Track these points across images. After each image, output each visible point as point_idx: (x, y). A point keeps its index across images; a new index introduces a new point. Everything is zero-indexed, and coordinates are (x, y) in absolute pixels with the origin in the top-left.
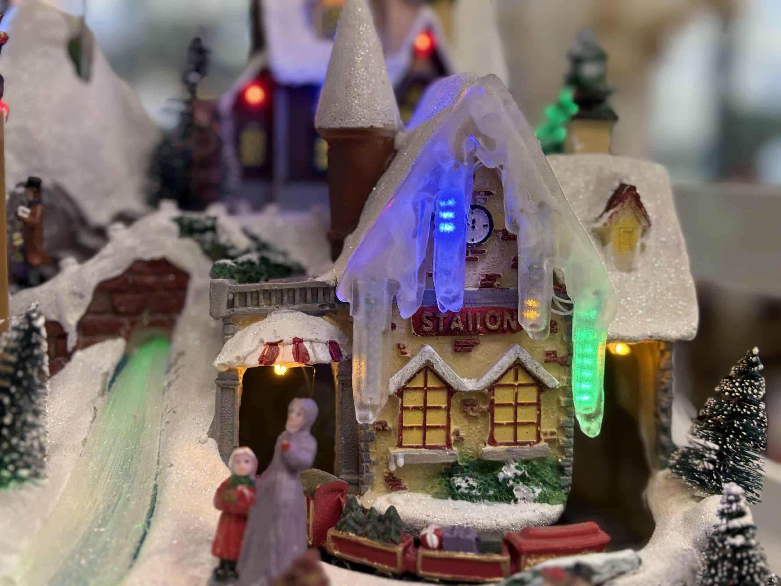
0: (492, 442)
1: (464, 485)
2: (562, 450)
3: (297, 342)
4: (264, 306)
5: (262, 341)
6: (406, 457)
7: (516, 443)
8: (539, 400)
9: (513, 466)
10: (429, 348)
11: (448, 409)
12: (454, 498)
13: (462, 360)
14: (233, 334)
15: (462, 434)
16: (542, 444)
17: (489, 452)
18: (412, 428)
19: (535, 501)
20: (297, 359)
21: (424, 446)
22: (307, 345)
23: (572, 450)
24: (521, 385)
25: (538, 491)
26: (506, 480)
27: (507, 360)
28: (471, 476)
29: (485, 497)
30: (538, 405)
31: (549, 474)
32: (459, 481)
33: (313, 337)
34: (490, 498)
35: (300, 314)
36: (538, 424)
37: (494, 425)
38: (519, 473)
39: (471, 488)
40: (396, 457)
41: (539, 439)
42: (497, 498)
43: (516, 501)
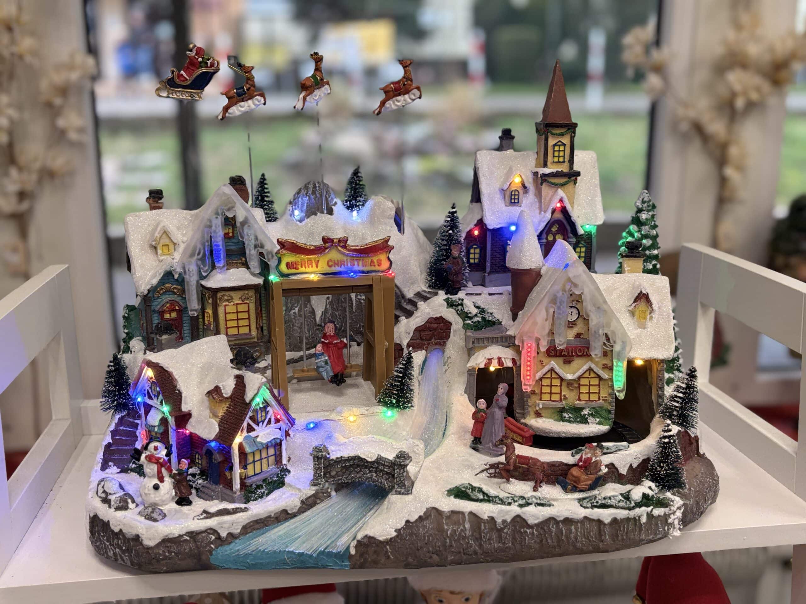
0: (579, 399)
1: (567, 416)
2: (610, 403)
3: (499, 359)
4: (486, 343)
5: (485, 358)
6: (543, 404)
7: (589, 400)
8: (599, 383)
9: (587, 410)
10: (552, 362)
11: (561, 386)
12: (563, 421)
13: (567, 366)
14: (474, 354)
15: (567, 396)
16: (601, 401)
17: (578, 404)
18: (545, 393)
19: (597, 424)
20: (499, 365)
21: (551, 400)
22: (503, 360)
23: (614, 404)
24: (591, 377)
25: (598, 420)
26: (585, 415)
27: (585, 368)
28: (570, 413)
29: (575, 421)
30: (599, 385)
31: (604, 414)
32: (565, 415)
33: (505, 357)
34: (578, 422)
35: (500, 347)
36: (599, 393)
37: (580, 393)
38: (590, 412)
39: (570, 417)
40: (539, 404)
41: (599, 399)
42: (581, 422)
43: (589, 423)
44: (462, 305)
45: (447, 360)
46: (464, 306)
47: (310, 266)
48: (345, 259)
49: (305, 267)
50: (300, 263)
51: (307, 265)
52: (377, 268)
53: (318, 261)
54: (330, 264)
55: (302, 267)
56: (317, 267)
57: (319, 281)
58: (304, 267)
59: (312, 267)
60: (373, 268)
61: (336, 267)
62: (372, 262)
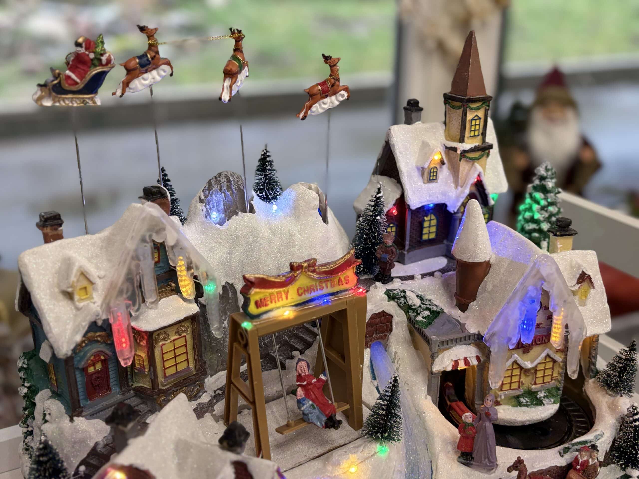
0: (535, 384)
1: (524, 401)
2: (560, 382)
3: (465, 359)
5: (452, 360)
6: (505, 395)
7: (544, 383)
8: (553, 366)
9: (543, 392)
10: (516, 355)
11: (520, 375)
12: (520, 406)
13: (525, 356)
14: (437, 357)
15: (523, 382)
16: (553, 381)
17: (534, 388)
18: (506, 384)
19: (552, 404)
20: (466, 365)
21: (510, 389)
22: (468, 359)
23: (563, 382)
24: (547, 362)
25: (552, 400)
26: (541, 398)
27: (544, 355)
28: (526, 397)
29: (532, 404)
30: (553, 369)
31: (554, 392)
32: (522, 400)
33: (470, 356)
34: (534, 405)
35: (464, 346)
36: (552, 375)
37: (536, 378)
38: (545, 394)
39: (527, 402)
40: (501, 396)
41: (552, 380)
42: (537, 404)
43: (544, 405)
44: (405, 297)
45: (395, 356)
46: (408, 299)
47: (280, 299)
48: (314, 283)
49: (275, 302)
50: (269, 299)
51: (276, 299)
52: (345, 286)
53: (288, 292)
54: (300, 292)
55: (271, 302)
56: (287, 298)
57: (296, 318)
58: (273, 302)
59: (282, 300)
60: (341, 288)
61: (306, 293)
62: (340, 280)
